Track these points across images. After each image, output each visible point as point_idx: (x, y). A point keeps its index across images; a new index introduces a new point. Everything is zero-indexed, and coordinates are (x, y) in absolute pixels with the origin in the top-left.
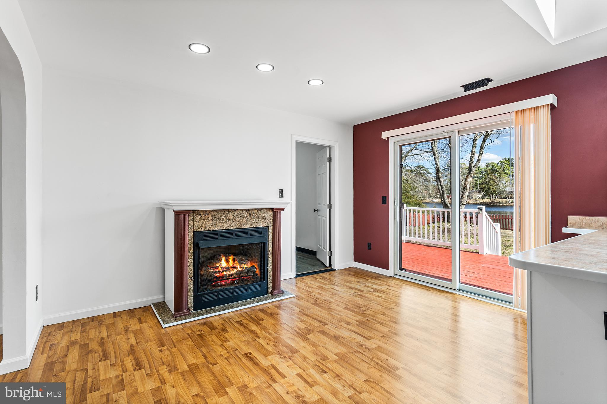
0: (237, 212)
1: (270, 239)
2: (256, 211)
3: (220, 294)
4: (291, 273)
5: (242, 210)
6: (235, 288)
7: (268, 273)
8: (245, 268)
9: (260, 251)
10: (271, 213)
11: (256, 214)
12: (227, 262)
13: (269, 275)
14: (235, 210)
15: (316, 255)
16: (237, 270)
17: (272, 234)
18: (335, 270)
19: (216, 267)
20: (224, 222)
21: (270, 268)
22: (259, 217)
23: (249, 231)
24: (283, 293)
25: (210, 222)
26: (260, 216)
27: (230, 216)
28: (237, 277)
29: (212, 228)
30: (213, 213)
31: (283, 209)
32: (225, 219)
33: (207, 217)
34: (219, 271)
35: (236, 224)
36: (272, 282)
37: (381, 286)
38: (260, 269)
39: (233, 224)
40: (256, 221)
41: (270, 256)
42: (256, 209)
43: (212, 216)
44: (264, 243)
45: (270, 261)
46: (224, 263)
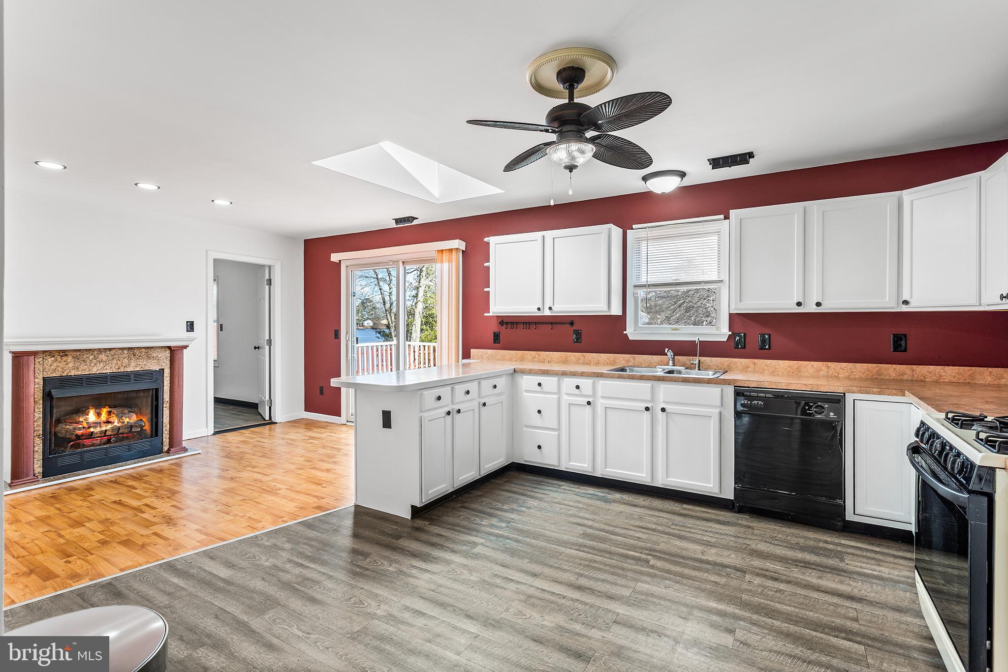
0: (114, 351)
1: (165, 384)
2: (144, 350)
3: (87, 455)
4: (206, 429)
5: (122, 349)
6: (111, 447)
7: (162, 427)
8: (126, 423)
9: (150, 400)
10: (168, 352)
11: (143, 354)
12: (98, 416)
13: (164, 429)
14: (110, 349)
15: (257, 408)
16: (113, 425)
17: (168, 379)
18: (276, 423)
19: (79, 423)
20: (92, 364)
21: (166, 419)
22: (149, 358)
23: (132, 376)
24: (185, 450)
25: (70, 365)
26: (149, 356)
27: (103, 357)
28: (115, 435)
29: (73, 373)
30: (74, 353)
31: (186, 347)
32: (94, 361)
33: (64, 358)
34: (84, 428)
35: (111, 367)
36: (169, 438)
37: (322, 433)
38: (150, 424)
39: (107, 367)
40: (144, 363)
41: (166, 406)
42: (144, 348)
43: (74, 357)
44: (157, 390)
45: (166, 412)
46: (92, 417)
